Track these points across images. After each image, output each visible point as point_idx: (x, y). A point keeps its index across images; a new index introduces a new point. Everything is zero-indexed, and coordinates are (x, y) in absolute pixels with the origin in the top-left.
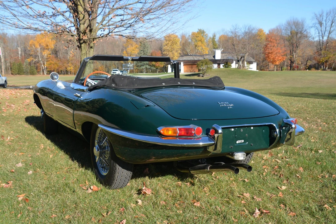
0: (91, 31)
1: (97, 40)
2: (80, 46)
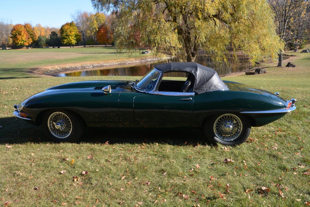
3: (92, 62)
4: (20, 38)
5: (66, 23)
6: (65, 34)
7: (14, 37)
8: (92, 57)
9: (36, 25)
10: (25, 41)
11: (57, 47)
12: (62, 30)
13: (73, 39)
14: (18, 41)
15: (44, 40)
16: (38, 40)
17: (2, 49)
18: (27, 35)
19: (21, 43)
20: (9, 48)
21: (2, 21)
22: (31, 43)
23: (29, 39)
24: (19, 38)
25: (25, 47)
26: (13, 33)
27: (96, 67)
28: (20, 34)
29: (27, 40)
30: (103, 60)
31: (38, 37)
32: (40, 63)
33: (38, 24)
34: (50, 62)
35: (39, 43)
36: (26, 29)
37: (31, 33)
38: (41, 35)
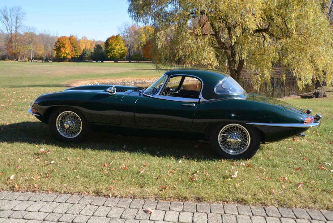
3: (133, 79)
4: (64, 51)
5: (111, 36)
6: (110, 48)
7: (58, 49)
8: (135, 73)
9: (82, 38)
10: (68, 54)
11: (100, 62)
12: (107, 43)
13: (118, 53)
14: (61, 54)
15: (88, 53)
16: (83, 54)
17: (45, 62)
18: (70, 47)
19: (64, 56)
20: (52, 61)
21: (49, 33)
23: (73, 52)
25: (67, 60)
26: (57, 45)
27: (138, 83)
28: (64, 47)
29: (70, 53)
30: (146, 77)
31: (82, 50)
32: (79, 77)
33: (84, 37)
34: (90, 77)
35: (84, 57)
36: (71, 42)
37: (75, 46)
38: (86, 48)
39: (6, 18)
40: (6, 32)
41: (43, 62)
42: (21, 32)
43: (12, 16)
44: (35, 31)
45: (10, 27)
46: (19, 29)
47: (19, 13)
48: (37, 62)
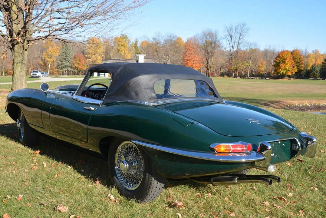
0: (25, 32)
1: (32, 42)
2: (11, 47)
4: (284, 66)
9: (313, 51)
10: (288, 71)
14: (280, 70)
15: (318, 69)
16: (311, 70)
17: (262, 79)
18: (292, 63)
19: (282, 73)
20: (269, 78)
22: (294, 73)
23: (294, 68)
24: (282, 67)
25: (287, 78)
26: (277, 61)
28: (284, 62)
29: (291, 69)
31: (311, 66)
33: (316, 50)
35: (311, 74)
36: (293, 56)
37: (298, 61)
38: (317, 64)
39: (231, 36)
40: (228, 49)
41: (259, 79)
42: (243, 48)
43: (236, 33)
44: (256, 46)
45: (233, 44)
46: (240, 45)
47: (243, 29)
48: (254, 79)
